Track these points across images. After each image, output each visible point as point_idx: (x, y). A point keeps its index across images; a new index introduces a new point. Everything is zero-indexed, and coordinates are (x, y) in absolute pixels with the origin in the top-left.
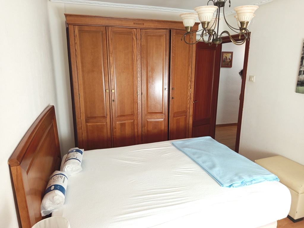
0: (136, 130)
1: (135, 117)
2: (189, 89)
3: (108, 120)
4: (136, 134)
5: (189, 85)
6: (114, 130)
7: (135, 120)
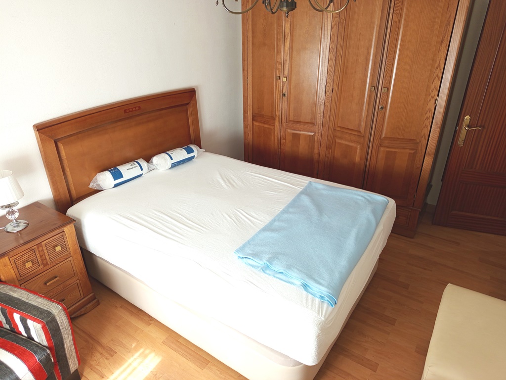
0: (316, 151)
1: (317, 129)
2: (432, 94)
3: (276, 124)
4: (316, 157)
5: (433, 87)
6: (283, 141)
7: (317, 134)
